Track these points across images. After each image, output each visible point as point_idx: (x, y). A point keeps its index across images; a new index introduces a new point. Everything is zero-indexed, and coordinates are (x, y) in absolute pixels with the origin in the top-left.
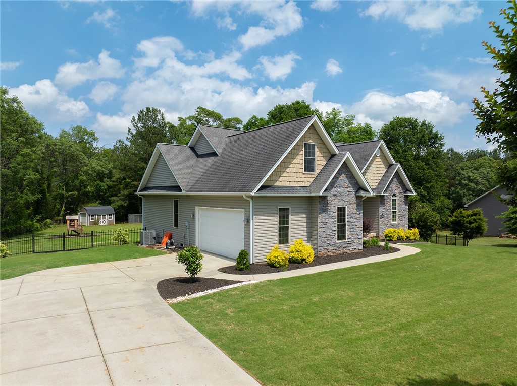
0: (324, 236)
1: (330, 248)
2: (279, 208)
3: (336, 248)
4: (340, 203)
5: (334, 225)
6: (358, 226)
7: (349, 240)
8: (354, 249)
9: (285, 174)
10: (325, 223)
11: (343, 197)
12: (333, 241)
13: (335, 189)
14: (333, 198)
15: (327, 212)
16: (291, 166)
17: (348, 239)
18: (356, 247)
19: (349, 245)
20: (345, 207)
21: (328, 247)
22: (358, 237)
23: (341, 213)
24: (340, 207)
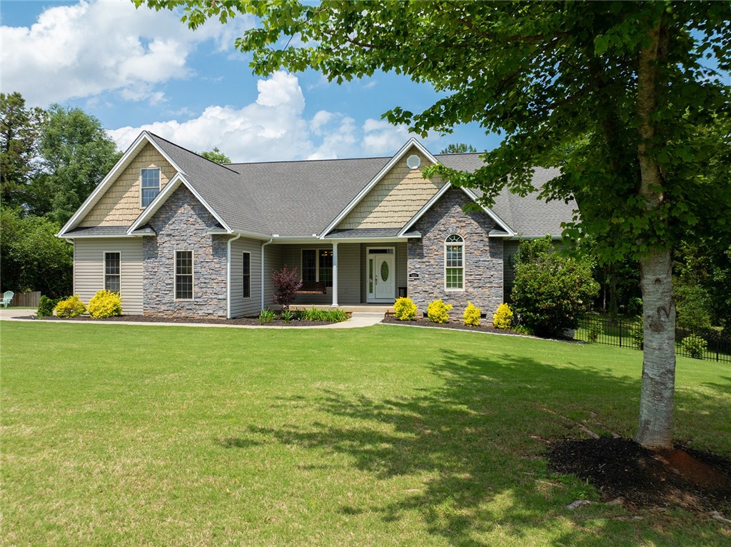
0: (152, 290)
1: (163, 308)
2: (107, 254)
3: (171, 308)
4: (179, 246)
5: (168, 276)
6: (216, 281)
7: (196, 300)
8: (209, 314)
9: (113, 212)
10: (152, 273)
11: (185, 238)
12: (167, 299)
13: (171, 227)
14: (167, 239)
15: (156, 258)
16: (123, 201)
17: (195, 298)
18: (211, 312)
19: (197, 307)
20: (191, 252)
21: (159, 306)
22: (216, 296)
23: (184, 260)
24: (180, 252)
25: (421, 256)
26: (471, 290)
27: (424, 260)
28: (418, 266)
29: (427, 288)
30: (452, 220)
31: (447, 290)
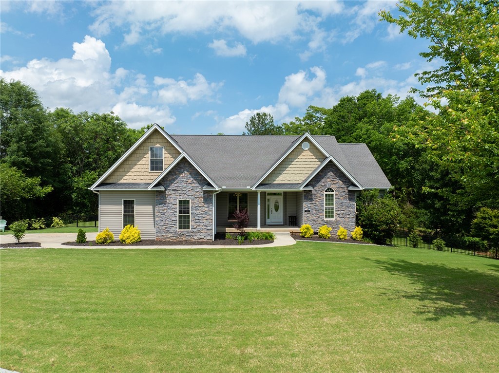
0: (162, 224)
1: (170, 235)
2: (124, 201)
3: (176, 235)
4: (181, 197)
5: (173, 216)
6: (206, 218)
7: (193, 230)
8: (201, 238)
9: (129, 174)
10: (162, 214)
11: (185, 192)
12: (173, 229)
13: (176, 185)
14: (173, 192)
15: (165, 204)
16: (136, 167)
17: (192, 229)
18: (203, 237)
19: (193, 234)
20: (189, 201)
21: (167, 234)
22: (206, 227)
23: (184, 206)
24: (181, 201)
25: (311, 200)
26: (338, 219)
27: (313, 202)
28: (309, 206)
29: (315, 218)
30: (329, 180)
31: (325, 219)
